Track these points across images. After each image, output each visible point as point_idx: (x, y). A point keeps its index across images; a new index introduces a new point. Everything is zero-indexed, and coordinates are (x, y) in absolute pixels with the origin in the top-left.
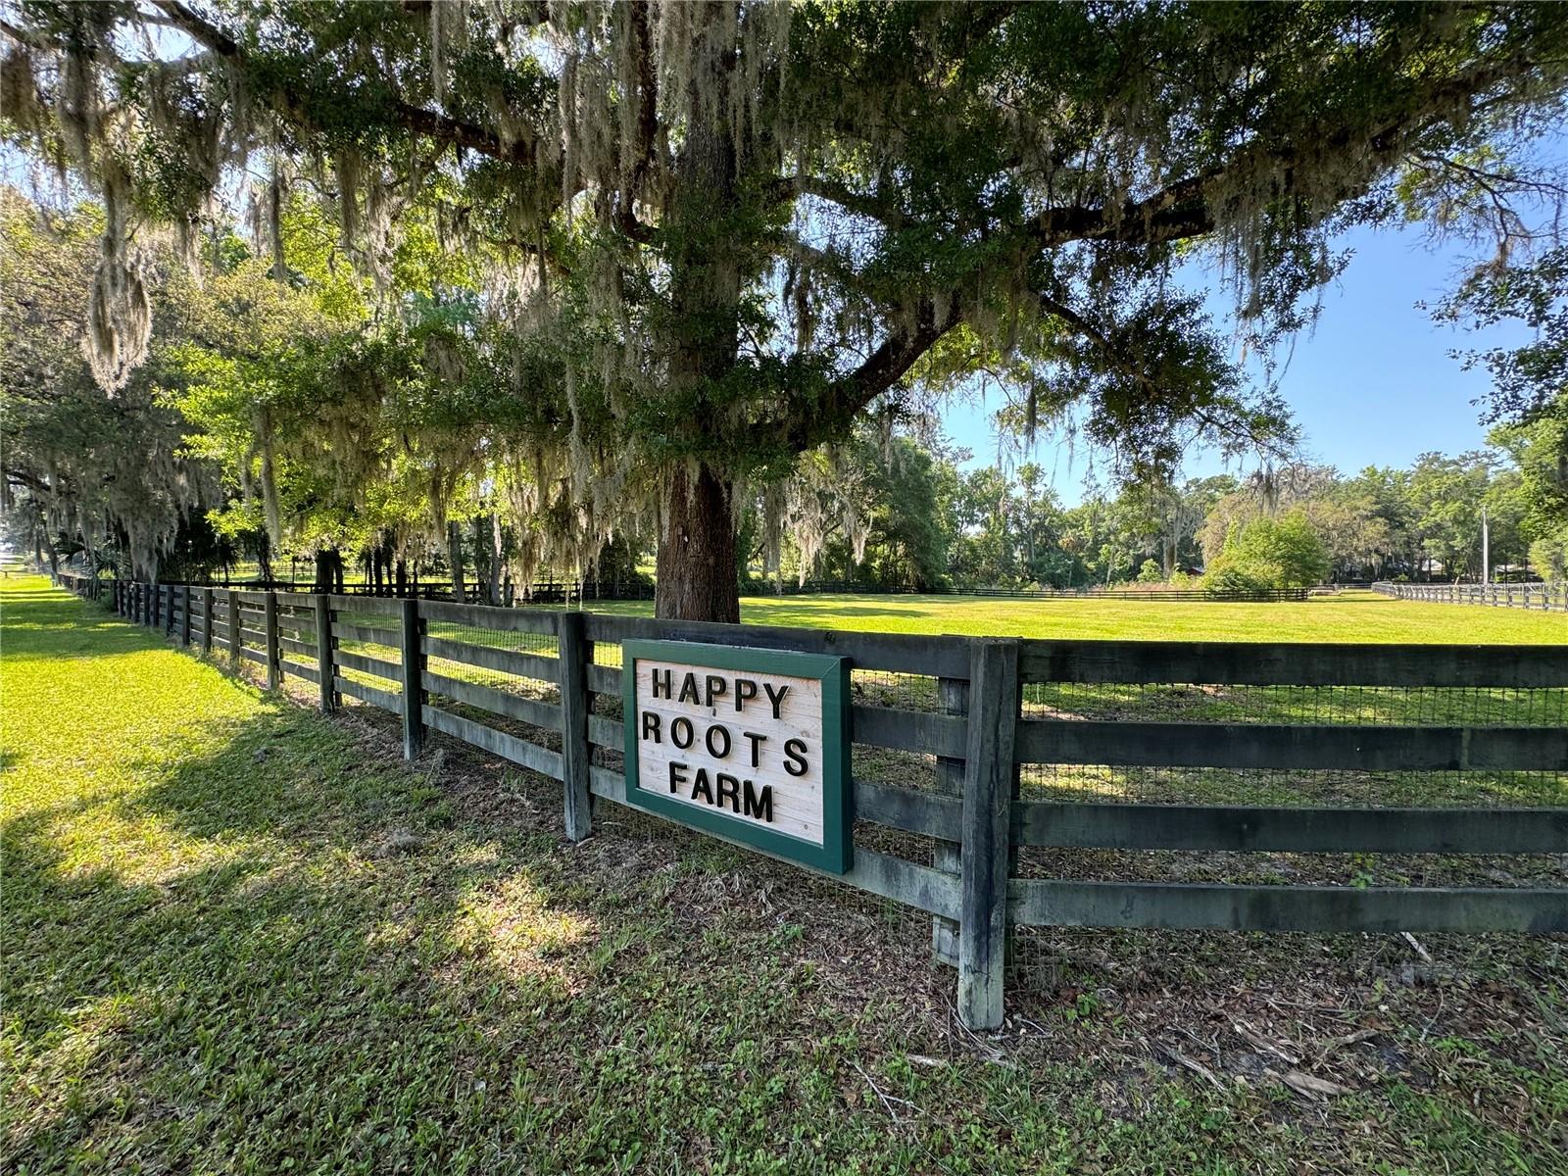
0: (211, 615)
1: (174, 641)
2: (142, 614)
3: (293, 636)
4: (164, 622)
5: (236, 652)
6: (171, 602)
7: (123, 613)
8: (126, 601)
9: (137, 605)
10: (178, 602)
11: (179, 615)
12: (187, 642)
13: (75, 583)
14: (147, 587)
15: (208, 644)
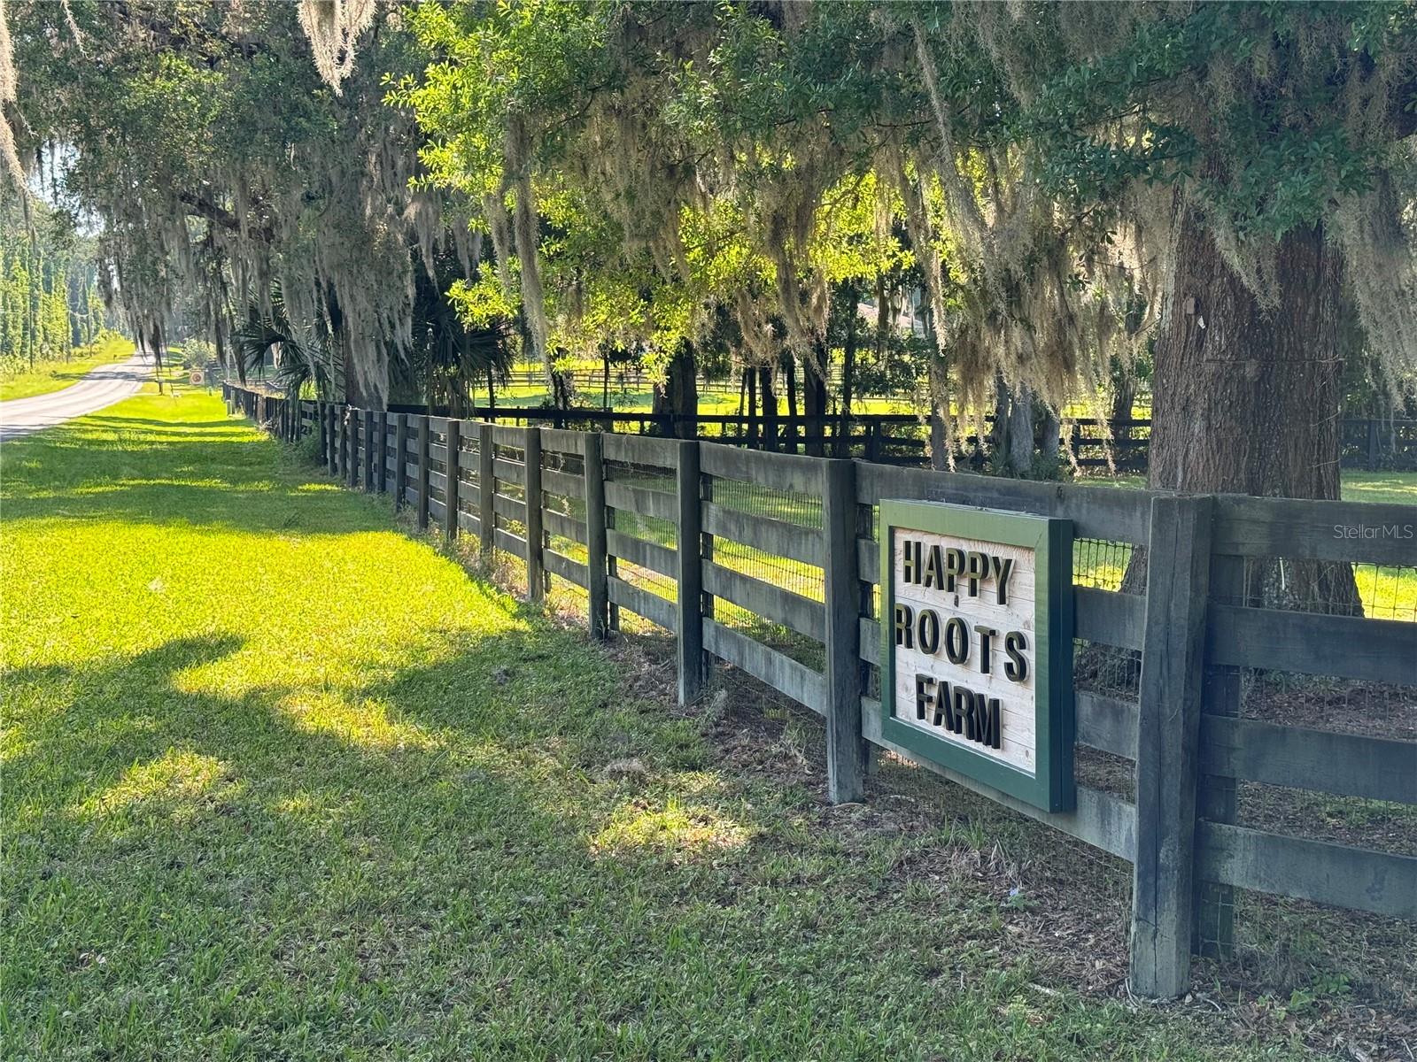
0: (457, 473)
1: (406, 520)
2: (362, 470)
3: (561, 509)
4: (392, 483)
5: (489, 538)
6: (404, 445)
7: (335, 469)
8: (338, 444)
9: (356, 451)
10: (414, 446)
11: (414, 471)
12: (424, 523)
13: (261, 405)
14: (370, 416)
15: (453, 526)
